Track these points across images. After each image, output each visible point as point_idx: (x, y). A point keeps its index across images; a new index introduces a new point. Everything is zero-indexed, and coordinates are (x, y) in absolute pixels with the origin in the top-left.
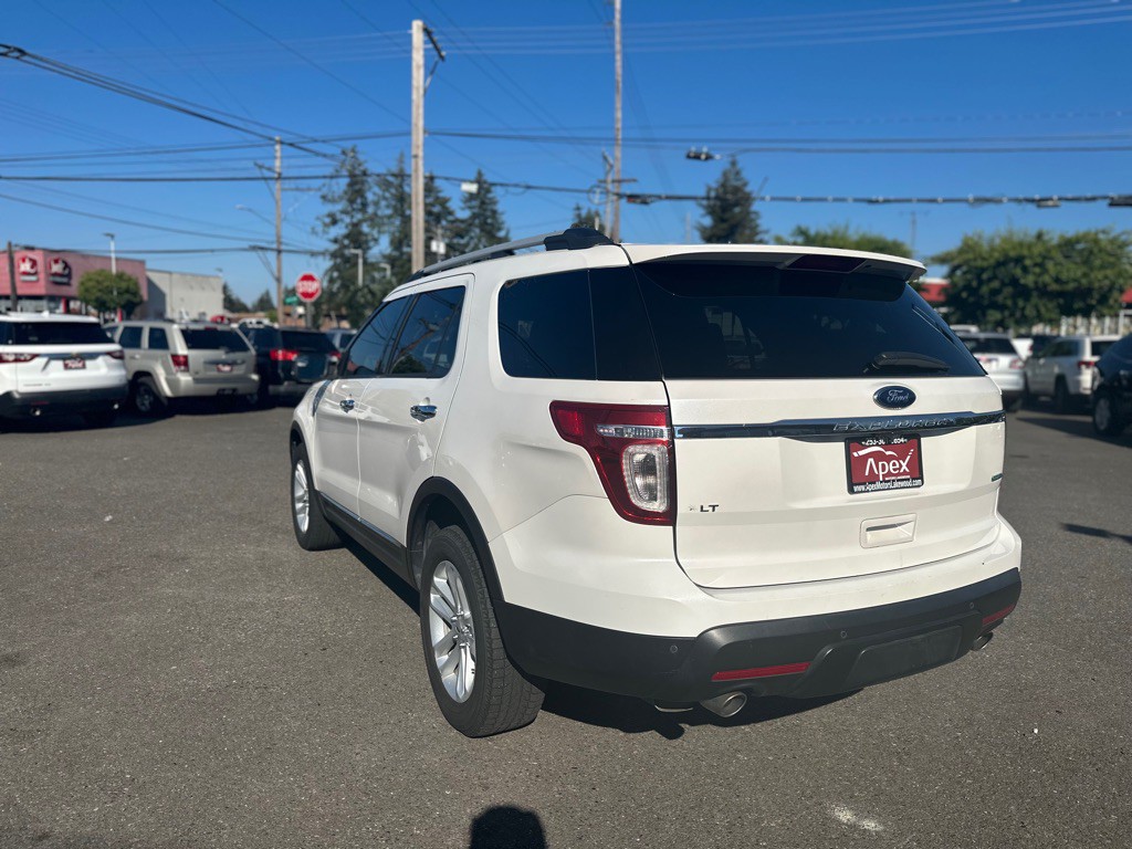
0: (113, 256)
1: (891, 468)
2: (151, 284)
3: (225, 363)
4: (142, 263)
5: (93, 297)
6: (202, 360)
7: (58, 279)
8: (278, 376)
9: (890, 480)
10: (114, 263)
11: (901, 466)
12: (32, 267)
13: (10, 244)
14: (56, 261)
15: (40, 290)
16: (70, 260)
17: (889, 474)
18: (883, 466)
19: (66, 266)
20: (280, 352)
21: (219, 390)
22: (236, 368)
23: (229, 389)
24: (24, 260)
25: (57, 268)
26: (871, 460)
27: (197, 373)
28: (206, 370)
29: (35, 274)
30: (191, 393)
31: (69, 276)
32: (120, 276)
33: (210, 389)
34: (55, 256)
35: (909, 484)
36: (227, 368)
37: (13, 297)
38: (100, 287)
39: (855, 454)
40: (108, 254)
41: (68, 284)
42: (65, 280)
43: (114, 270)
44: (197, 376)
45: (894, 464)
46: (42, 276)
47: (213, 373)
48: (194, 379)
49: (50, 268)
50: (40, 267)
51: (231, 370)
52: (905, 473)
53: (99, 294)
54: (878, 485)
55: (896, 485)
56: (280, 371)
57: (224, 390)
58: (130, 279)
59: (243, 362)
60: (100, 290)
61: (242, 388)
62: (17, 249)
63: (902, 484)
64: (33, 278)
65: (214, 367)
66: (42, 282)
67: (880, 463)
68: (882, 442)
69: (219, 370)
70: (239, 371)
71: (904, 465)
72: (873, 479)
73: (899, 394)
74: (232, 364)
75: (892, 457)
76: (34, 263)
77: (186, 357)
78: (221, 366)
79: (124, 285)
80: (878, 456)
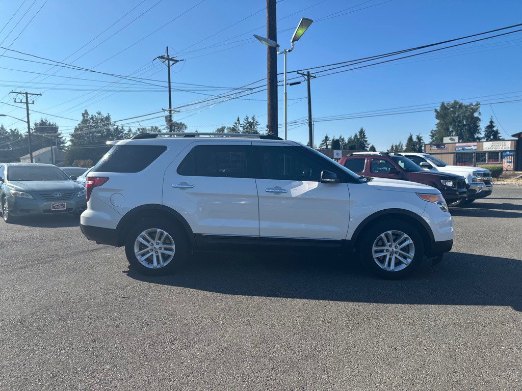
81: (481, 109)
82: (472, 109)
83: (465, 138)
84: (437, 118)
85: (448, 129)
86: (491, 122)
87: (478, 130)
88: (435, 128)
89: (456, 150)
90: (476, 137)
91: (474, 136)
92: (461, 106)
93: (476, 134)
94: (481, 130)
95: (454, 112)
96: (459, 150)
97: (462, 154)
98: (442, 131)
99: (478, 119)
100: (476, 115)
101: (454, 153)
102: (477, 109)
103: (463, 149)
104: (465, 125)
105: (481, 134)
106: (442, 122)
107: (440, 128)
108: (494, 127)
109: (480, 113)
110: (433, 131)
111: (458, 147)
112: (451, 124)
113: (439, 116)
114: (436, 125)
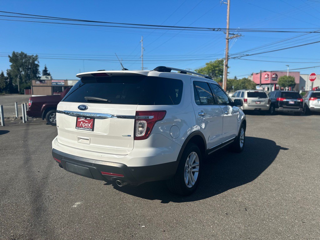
0: (288, 71)
1: (86, 125)
2: (301, 78)
3: (258, 101)
4: (299, 72)
5: (281, 83)
6: (251, 100)
7: (274, 79)
8: (278, 105)
9: (85, 128)
10: (288, 73)
11: (89, 125)
12: (268, 76)
13: (261, 71)
14: (274, 74)
15: (269, 82)
16: (278, 74)
17: (86, 126)
18: (85, 124)
19: (276, 75)
20: (280, 98)
21: (255, 109)
22: (261, 103)
23: (258, 109)
24: (266, 75)
25: (274, 76)
26: (82, 122)
27: (249, 104)
28: (252, 103)
29: (268, 78)
30: (247, 109)
31: (277, 78)
32: (289, 77)
33: (253, 108)
34: (273, 73)
35: (89, 130)
36: (259, 103)
37: (260, 84)
38: (284, 80)
39: (79, 120)
40: (287, 71)
41: (276, 80)
42: (275, 79)
43: (288, 75)
44: (249, 105)
45: (87, 124)
46: (270, 78)
47: (254, 104)
48: (248, 105)
49: (272, 76)
50: (270, 76)
51: (260, 103)
52: (89, 127)
53: (283, 82)
54: (82, 128)
55: (86, 129)
56: (279, 104)
57: (257, 109)
58: (292, 78)
59: (265, 101)
60: (283, 81)
61: (263, 108)
62: (262, 72)
63: (87, 129)
64: (268, 79)
65: (255, 102)
66: (270, 80)
67: (84, 123)
68: (84, 118)
69: (256, 103)
70: (262, 103)
71: (90, 125)
72: (82, 127)
73: (82, 107)
74: (260, 101)
75: (87, 123)
76: (268, 75)
77: (247, 99)
78: (257, 102)
79: (290, 79)
80: (83, 122)
81: (39, 60)
82: (33, 58)
83: (31, 76)
84: (11, 61)
85: (19, 70)
86: (46, 68)
87: (38, 72)
88: (10, 68)
89: (52, 84)
90: (37, 76)
91: (36, 76)
92: (26, 55)
93: (38, 74)
94: (40, 72)
95: (22, 59)
96: (54, 85)
97: (56, 87)
98: (16, 71)
99: (38, 66)
100: (36, 62)
101: (51, 86)
102: (36, 59)
103: (57, 84)
104: (30, 68)
105: (40, 74)
106: (14, 64)
107: (13, 69)
108: (47, 71)
109: (38, 62)
110: (8, 70)
111: (54, 82)
112: (20, 67)
113: (12, 60)
114: (10, 66)
